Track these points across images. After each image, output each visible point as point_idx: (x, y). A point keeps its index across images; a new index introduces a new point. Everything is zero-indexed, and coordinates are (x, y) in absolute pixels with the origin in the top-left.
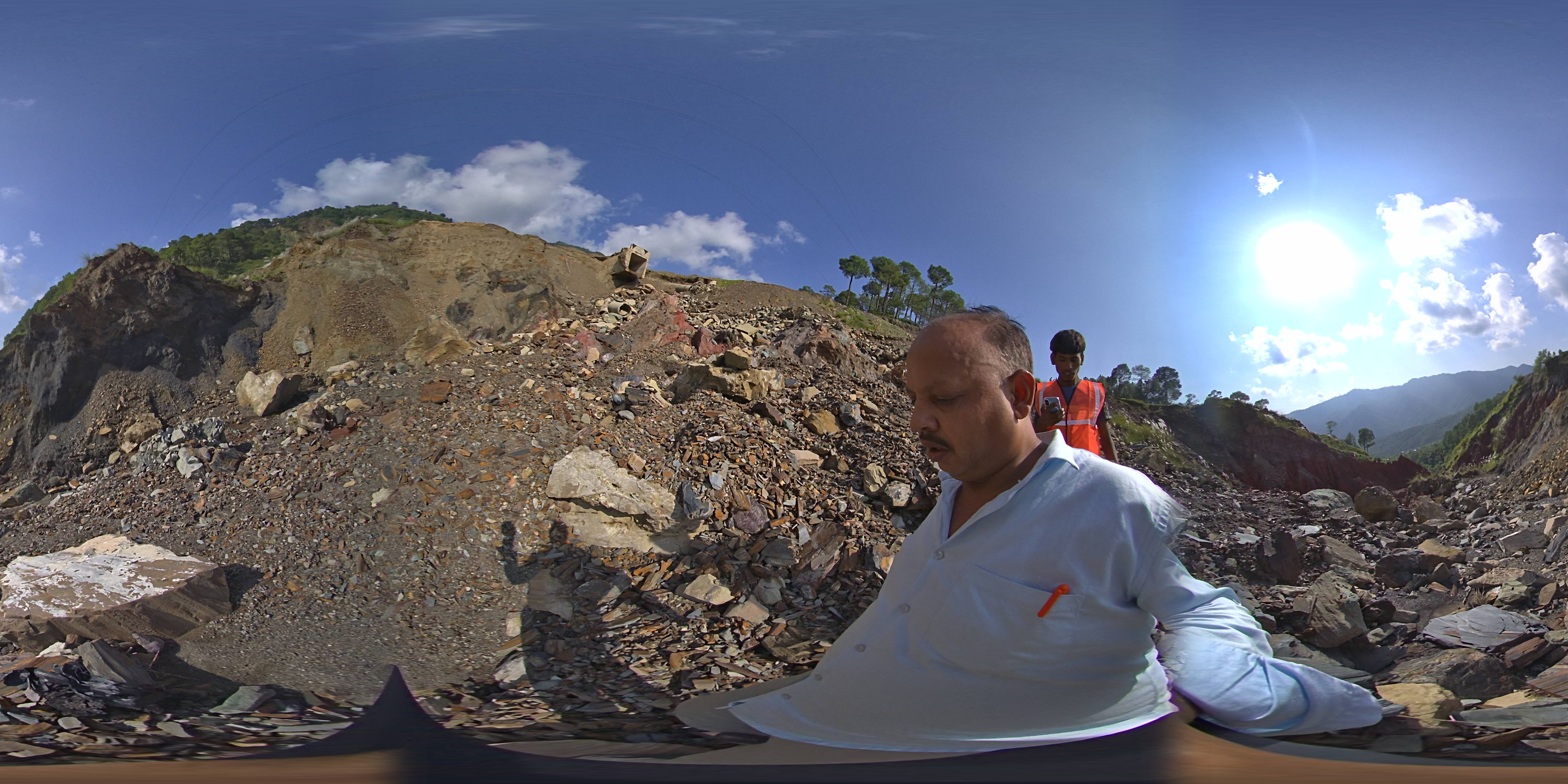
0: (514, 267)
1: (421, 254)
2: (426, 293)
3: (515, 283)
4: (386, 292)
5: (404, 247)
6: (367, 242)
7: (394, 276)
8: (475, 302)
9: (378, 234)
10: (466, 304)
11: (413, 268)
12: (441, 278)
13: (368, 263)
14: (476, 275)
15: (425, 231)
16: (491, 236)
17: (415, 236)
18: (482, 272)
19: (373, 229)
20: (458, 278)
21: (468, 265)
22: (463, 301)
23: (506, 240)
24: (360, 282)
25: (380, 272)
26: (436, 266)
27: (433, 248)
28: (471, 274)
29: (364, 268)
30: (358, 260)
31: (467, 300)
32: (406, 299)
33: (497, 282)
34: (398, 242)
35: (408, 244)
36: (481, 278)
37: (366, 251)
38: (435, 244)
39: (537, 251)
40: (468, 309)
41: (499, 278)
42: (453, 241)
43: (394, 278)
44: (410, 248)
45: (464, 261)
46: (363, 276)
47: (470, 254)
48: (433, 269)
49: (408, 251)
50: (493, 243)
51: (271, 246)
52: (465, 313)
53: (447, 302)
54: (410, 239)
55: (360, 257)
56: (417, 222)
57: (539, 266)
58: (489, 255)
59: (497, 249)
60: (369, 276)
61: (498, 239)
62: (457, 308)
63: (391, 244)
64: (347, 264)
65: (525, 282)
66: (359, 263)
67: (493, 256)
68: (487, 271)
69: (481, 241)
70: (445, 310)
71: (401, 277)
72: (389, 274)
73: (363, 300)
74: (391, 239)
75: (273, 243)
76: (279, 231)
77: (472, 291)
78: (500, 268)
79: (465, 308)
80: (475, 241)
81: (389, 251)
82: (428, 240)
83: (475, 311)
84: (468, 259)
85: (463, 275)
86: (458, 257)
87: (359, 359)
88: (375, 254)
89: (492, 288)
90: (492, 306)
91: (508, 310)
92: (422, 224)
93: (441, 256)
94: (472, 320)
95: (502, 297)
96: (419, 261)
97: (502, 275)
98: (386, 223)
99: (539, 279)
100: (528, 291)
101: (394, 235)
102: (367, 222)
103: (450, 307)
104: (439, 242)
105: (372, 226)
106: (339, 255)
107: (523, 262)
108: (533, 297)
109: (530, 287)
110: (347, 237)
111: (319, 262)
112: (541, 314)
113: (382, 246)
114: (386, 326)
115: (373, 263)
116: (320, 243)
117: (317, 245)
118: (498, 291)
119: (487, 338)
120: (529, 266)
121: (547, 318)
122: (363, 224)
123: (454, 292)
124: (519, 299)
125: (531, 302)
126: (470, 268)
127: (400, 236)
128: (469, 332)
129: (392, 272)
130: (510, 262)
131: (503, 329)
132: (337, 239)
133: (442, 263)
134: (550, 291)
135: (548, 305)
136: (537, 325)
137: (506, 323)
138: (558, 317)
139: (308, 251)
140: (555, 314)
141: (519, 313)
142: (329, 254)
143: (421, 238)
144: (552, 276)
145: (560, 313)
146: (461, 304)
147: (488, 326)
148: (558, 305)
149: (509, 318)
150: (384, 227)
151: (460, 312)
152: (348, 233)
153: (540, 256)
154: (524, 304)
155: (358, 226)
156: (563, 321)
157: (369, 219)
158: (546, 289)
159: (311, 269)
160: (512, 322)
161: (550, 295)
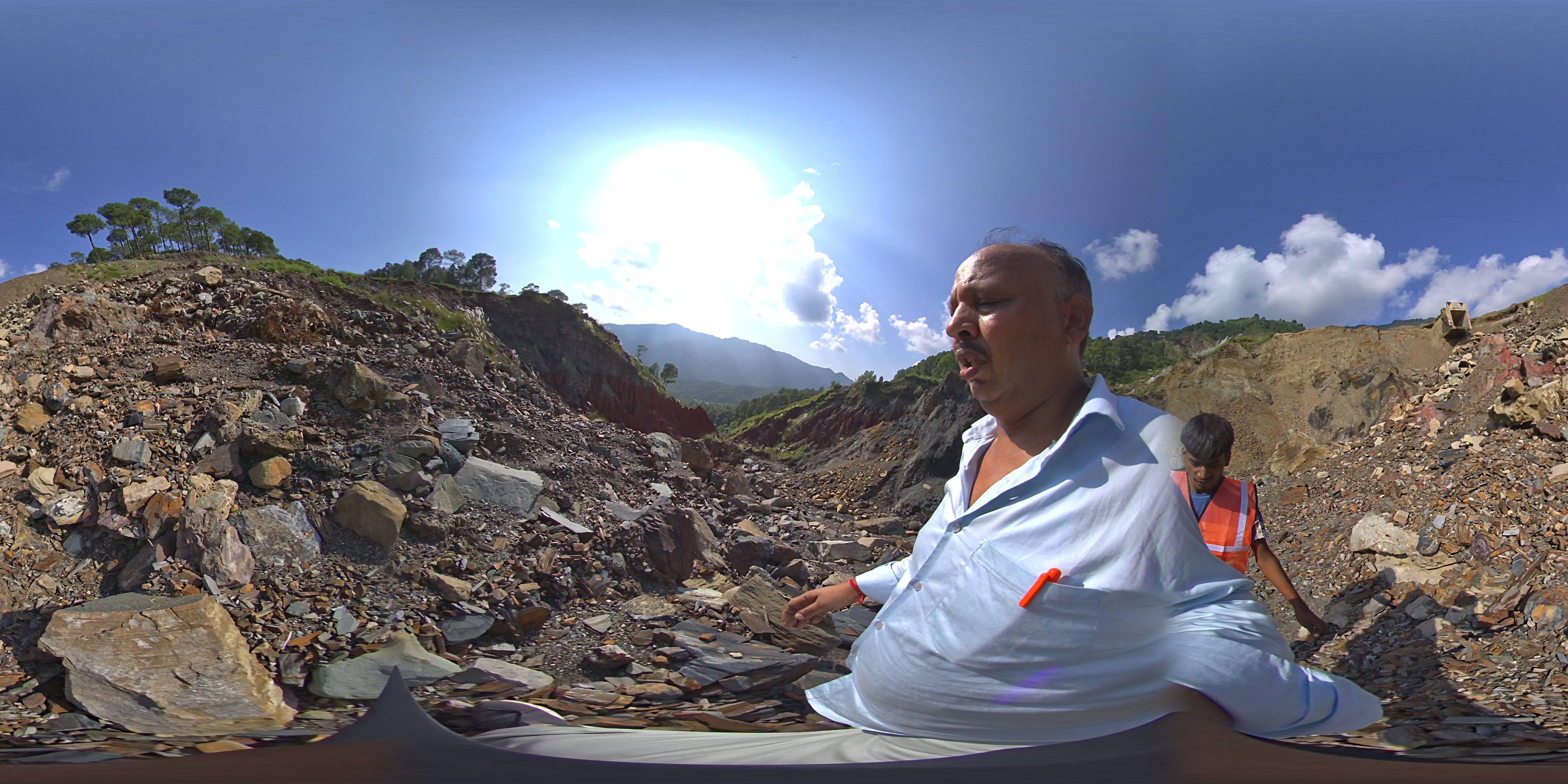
0: (1359, 362)
1: (1280, 367)
2: (1288, 406)
3: (1364, 377)
4: (1254, 409)
5: (1265, 363)
6: (1236, 361)
7: (1259, 392)
8: (1332, 405)
9: (1244, 353)
10: (1325, 409)
11: (1274, 382)
12: (1299, 388)
13: (1237, 382)
14: (1329, 378)
15: (1280, 345)
16: (1332, 338)
17: (1272, 351)
18: (1333, 374)
19: (1239, 347)
20: (1314, 385)
21: (1321, 371)
22: (1322, 407)
23: (1345, 338)
24: (1231, 401)
25: (1248, 389)
26: (1292, 377)
27: (1289, 360)
28: (1325, 378)
29: (1234, 387)
30: (1228, 380)
31: (1325, 405)
32: (1271, 414)
33: (1348, 381)
34: (1259, 359)
35: (1268, 359)
36: (1333, 381)
37: (1235, 370)
38: (1289, 355)
39: (1373, 341)
40: (1327, 414)
41: (1348, 376)
42: (1303, 350)
43: (1259, 394)
44: (1270, 363)
45: (1316, 367)
46: (1233, 395)
47: (1319, 360)
48: (1292, 381)
49: (1269, 367)
50: (1336, 344)
51: (1155, 359)
52: (1326, 418)
53: (1308, 410)
54: (1269, 354)
55: (1230, 376)
56: (1272, 336)
57: (1378, 354)
59: (1340, 349)
60: (1238, 395)
61: (1339, 339)
62: (1318, 415)
63: (1254, 361)
64: (1219, 384)
65: (1371, 373)
66: (1229, 383)
67: (1339, 357)
68: (1338, 373)
69: (1326, 345)
70: (1307, 418)
71: (1265, 392)
72: (1255, 391)
74: (1254, 357)
75: (1157, 355)
76: (1164, 345)
77: (1327, 395)
78: (1347, 367)
79: (1324, 412)
80: (1321, 346)
81: (1254, 368)
82: (1283, 353)
83: (1334, 414)
84: (1319, 365)
85: (1318, 381)
86: (1311, 364)
88: (1243, 372)
89: (1345, 388)
90: (1347, 405)
91: (1363, 405)
92: (1277, 337)
93: (1296, 366)
94: (1333, 423)
95: (1355, 394)
96: (1278, 375)
97: (1351, 373)
98: (1249, 341)
99: (1382, 367)
100: (1375, 382)
101: (1256, 352)
102: (1235, 341)
103: (1311, 416)
104: (1292, 353)
105: (1239, 345)
106: (1213, 375)
107: (1364, 355)
108: (1382, 386)
109: (1377, 377)
110: (1219, 357)
111: (1197, 381)
112: (1393, 399)
113: (1248, 363)
114: (1255, 442)
115: (1241, 382)
116: (1198, 363)
117: (1195, 365)
118: (1351, 389)
119: (1350, 436)
120: (1371, 357)
121: (1399, 402)
122: (1232, 344)
123: (1312, 400)
124: (1370, 392)
125: (1381, 391)
126: (1323, 373)
127: (1261, 352)
128: (1332, 435)
129: (1258, 388)
130: (1354, 358)
131: (1363, 424)
132: (1211, 359)
133: (1298, 373)
134: (1396, 374)
135: (1396, 389)
136: (1391, 411)
137: (1364, 417)
138: (1409, 397)
139: (1187, 371)
140: (1406, 395)
141: (1374, 405)
142: (1205, 374)
143: (1277, 352)
144: (1393, 360)
145: (1410, 393)
146: (1320, 410)
147: (1349, 425)
148: (1406, 385)
149: (1365, 413)
150: (1248, 344)
151: (1321, 417)
152: (1220, 353)
153: (1377, 344)
154: (1376, 395)
155: (1228, 346)
156: (1415, 399)
157: (1236, 338)
158: (1391, 374)
159: (1189, 389)
160: (1369, 415)
161: (1396, 379)
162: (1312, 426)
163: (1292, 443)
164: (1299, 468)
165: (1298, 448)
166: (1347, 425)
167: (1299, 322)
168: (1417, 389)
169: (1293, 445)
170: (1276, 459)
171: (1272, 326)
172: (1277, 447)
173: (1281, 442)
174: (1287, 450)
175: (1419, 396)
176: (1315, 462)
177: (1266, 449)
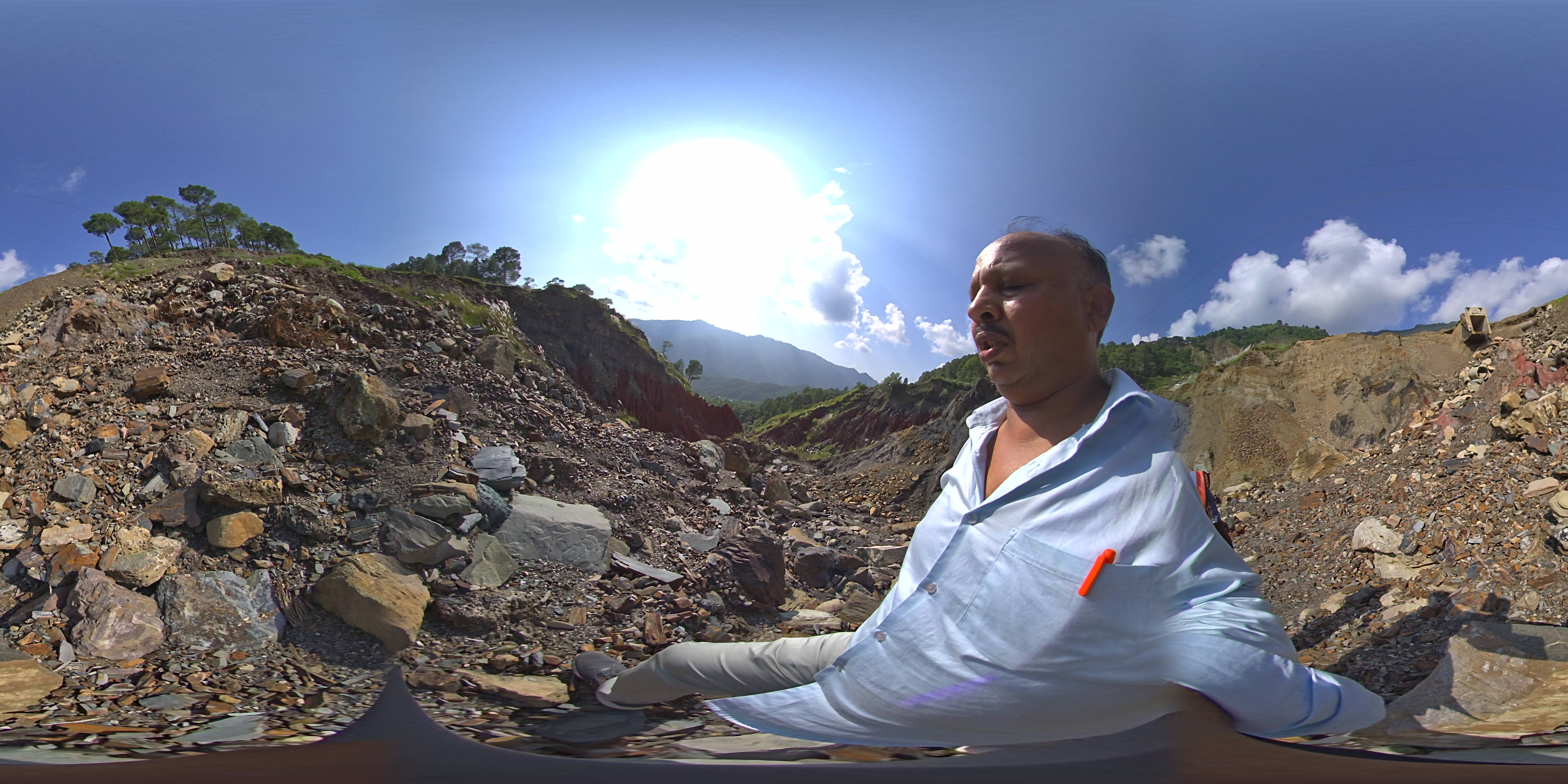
0: (1380, 369)
1: (1302, 374)
2: (1310, 413)
3: (1385, 384)
4: (1276, 416)
5: (1287, 371)
6: (1258, 369)
7: (1282, 400)
8: (1353, 412)
9: (1266, 361)
10: (1347, 416)
11: (1296, 390)
12: (1321, 395)
13: (1260, 390)
14: (1350, 385)
15: (1302, 352)
16: (1354, 345)
17: (1295, 358)
18: (1354, 381)
19: (1262, 355)
20: (1335, 392)
21: (1342, 378)
22: (1343, 414)
23: (1366, 346)
24: (1254, 409)
25: (1270, 397)
26: (1315, 384)
27: (1311, 367)
28: (1346, 385)
29: (1257, 395)
30: (1251, 387)
31: (1346, 412)
32: (1294, 421)
33: (1370, 388)
34: (1281, 367)
35: (1290, 367)
36: (1354, 388)
37: (1258, 378)
38: (1311, 363)
39: (1393, 348)
40: (1349, 420)
41: (1369, 383)
42: (1325, 357)
43: (1281, 402)
44: (1292, 371)
45: (1338, 375)
46: (1256, 403)
47: (1341, 367)
48: (1314, 388)
49: (1291, 374)
50: (1358, 350)
51: (1181, 365)
52: (1347, 425)
53: (1330, 417)
54: (1291, 362)
55: (1252, 383)
56: (1294, 344)
57: (1399, 361)
58: (1357, 363)
59: (1362, 356)
60: (1261, 402)
61: (1360, 346)
62: (1339, 422)
63: (1276, 369)
64: (1243, 392)
65: (1392, 380)
66: (1252, 390)
67: (1360, 364)
68: (1359, 380)
69: (1348, 352)
70: (1329, 425)
71: (1287, 400)
72: (1277, 399)
73: (1256, 426)
74: (1277, 364)
75: (1183, 362)
76: (1189, 350)
77: (1349, 402)
78: (1369, 374)
79: (1346, 420)
80: (1343, 353)
81: (1276, 376)
82: (1305, 361)
83: (1356, 421)
84: (1341, 372)
85: (1340, 388)
86: (1333, 372)
87: (1253, 481)
88: (1265, 380)
89: (1366, 395)
90: (1369, 412)
91: (1384, 412)
92: (1299, 345)
93: (1318, 374)
94: (1354, 430)
95: (1377, 401)
96: (1301, 382)
97: (1372, 380)
98: (1272, 349)
99: (1403, 374)
100: (1396, 388)
101: (1279, 359)
102: (1257, 349)
103: (1333, 423)
104: (1314, 360)
105: (1261, 353)
106: (1236, 383)
107: (1385, 362)
108: (1403, 393)
109: (1397, 384)
110: (1242, 365)
111: (1220, 389)
112: (1413, 406)
113: (1270, 371)
114: (1277, 449)
115: (1264, 389)
116: (1221, 371)
117: (1219, 373)
118: (1372, 395)
119: (1371, 443)
120: (1392, 364)
121: (1419, 408)
122: (1255, 352)
123: (1334, 406)
124: (1390, 399)
125: (1402, 398)
126: (1344, 380)
127: (1283, 360)
128: (1354, 442)
129: (1280, 396)
130: (1375, 365)
131: (1384, 431)
132: (1234, 367)
133: (1320, 381)
134: (1416, 381)
135: (1416, 395)
136: (1411, 418)
137: (1385, 424)
138: (1429, 403)
139: (1211, 379)
140: (1426, 402)
141: (1394, 411)
142: (1229, 382)
143: (1299, 359)
144: (1414, 367)
145: (1430, 399)
146: (1342, 417)
147: (1370, 432)
148: (1427, 391)
149: (1387, 419)
150: (1271, 352)
151: (1343, 424)
152: (1243, 360)
153: (1398, 351)
154: (1396, 402)
155: (1251, 354)
156: (1435, 405)
157: (1259, 346)
158: (1412, 381)
159: (1213, 396)
160: (1390, 421)
161: (1417, 385)
162: (1334, 433)
163: (1312, 451)
164: (1318, 475)
165: (1317, 455)
166: (1368, 432)
167: (1321, 328)
168: (1437, 395)
169: (1313, 453)
170: (1296, 466)
171: (1295, 332)
172: (1297, 455)
173: (1302, 450)
174: (1307, 457)
175: (1439, 402)
176: (1334, 469)
177: (1288, 456)
